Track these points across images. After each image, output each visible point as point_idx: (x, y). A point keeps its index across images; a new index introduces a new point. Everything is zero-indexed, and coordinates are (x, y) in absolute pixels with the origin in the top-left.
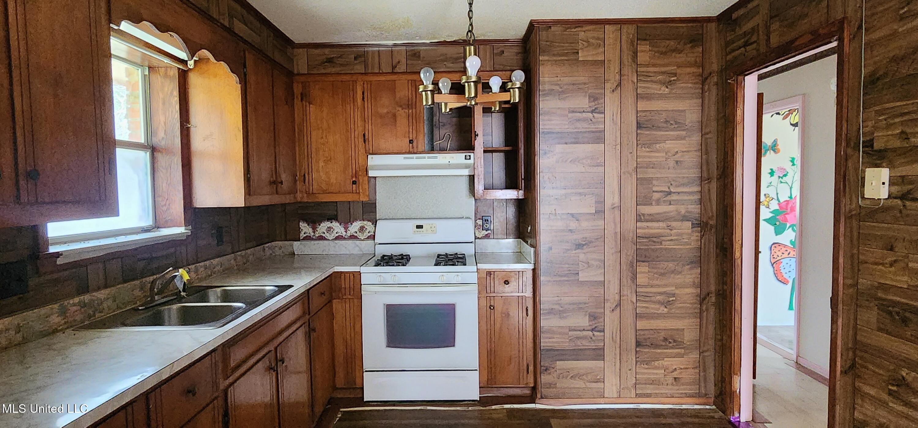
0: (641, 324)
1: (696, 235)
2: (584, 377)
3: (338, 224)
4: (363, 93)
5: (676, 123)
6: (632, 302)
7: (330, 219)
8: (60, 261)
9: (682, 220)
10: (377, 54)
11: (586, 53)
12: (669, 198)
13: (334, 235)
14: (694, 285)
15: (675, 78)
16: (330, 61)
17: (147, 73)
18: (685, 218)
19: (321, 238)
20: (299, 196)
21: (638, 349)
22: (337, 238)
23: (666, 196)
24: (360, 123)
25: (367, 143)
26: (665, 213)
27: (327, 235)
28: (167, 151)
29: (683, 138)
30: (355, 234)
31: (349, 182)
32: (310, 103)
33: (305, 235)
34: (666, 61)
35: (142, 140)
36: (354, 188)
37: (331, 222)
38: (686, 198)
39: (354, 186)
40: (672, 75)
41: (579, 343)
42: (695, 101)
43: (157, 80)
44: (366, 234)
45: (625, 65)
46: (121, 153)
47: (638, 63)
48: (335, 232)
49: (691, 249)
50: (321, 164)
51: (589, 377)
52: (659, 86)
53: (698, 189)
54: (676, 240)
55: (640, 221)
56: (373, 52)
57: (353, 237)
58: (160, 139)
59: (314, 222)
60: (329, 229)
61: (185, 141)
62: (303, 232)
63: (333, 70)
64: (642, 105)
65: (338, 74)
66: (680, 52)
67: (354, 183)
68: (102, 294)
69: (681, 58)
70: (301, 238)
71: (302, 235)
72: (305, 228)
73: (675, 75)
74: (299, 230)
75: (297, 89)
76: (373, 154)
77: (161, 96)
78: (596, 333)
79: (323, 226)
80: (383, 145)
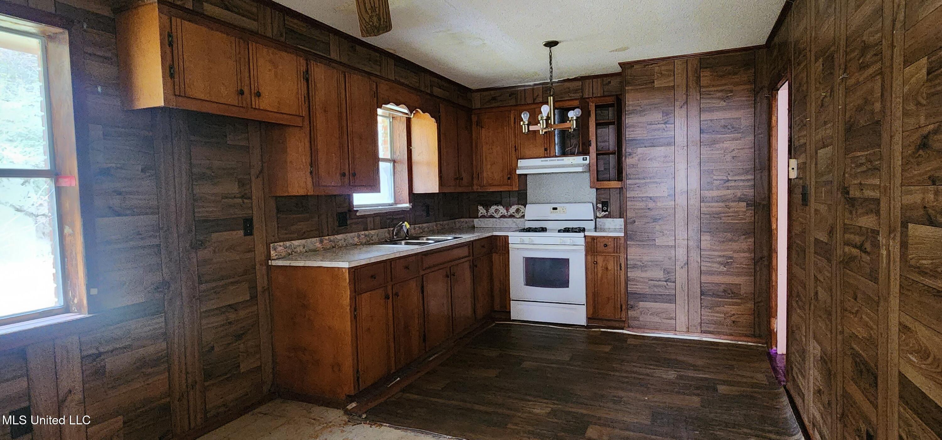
0: (704, 278)
1: (750, 213)
2: (660, 315)
3: (502, 207)
4: (515, 119)
5: (733, 128)
6: (697, 262)
7: (497, 204)
8: (358, 214)
9: (739, 201)
10: (523, 93)
11: (660, 82)
12: (727, 184)
13: (500, 214)
14: (749, 251)
15: (732, 94)
16: (494, 99)
17: (391, 121)
18: (740, 200)
19: (492, 217)
20: (475, 188)
21: (702, 297)
22: (501, 217)
23: (725, 183)
24: (513, 139)
25: (517, 151)
26: (724, 195)
27: (495, 215)
28: (401, 162)
29: (740, 139)
30: (513, 214)
31: (506, 178)
32: (482, 127)
33: (481, 215)
34: (723, 82)
35: (389, 157)
36: (509, 183)
37: (498, 206)
38: (741, 184)
39: (509, 181)
40: (729, 92)
41: (656, 290)
42: (749, 110)
43: (397, 123)
44: (521, 214)
45: (690, 88)
46: (382, 165)
47: (701, 85)
48: (500, 212)
49: (745, 223)
50: (489, 166)
51: (664, 316)
52: (718, 101)
53: (750, 177)
54: (733, 216)
55: (703, 201)
56: (521, 91)
57: (512, 216)
58: (397, 156)
59: (487, 207)
60: (496, 211)
61: (409, 156)
62: (480, 213)
63: (496, 105)
64: (704, 116)
65: (499, 107)
66: (736, 74)
67: (509, 178)
68: (372, 232)
69: (736, 78)
70: (479, 216)
71: (480, 215)
72: (482, 210)
73: (731, 91)
74: (478, 211)
75: (474, 118)
76: (521, 159)
77: (398, 132)
78: (669, 284)
79: (493, 209)
80: (528, 152)
